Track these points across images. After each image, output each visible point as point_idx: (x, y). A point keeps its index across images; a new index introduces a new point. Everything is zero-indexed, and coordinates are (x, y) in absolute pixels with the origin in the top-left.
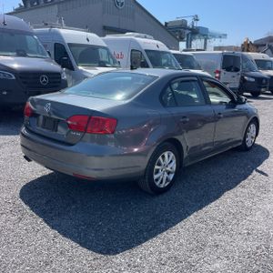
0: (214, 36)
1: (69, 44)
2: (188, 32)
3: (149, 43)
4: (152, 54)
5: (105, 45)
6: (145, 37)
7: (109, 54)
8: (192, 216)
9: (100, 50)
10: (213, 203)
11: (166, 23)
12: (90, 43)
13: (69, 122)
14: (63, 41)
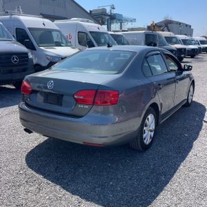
0: (127, 20)
1: (29, 29)
2: (107, 18)
3: (92, 26)
4: (94, 35)
5: (58, 29)
6: (88, 22)
7: (62, 35)
8: (181, 167)
9: (53, 33)
10: (190, 153)
11: (91, 11)
12: (46, 27)
13: (75, 97)
14: (24, 26)
